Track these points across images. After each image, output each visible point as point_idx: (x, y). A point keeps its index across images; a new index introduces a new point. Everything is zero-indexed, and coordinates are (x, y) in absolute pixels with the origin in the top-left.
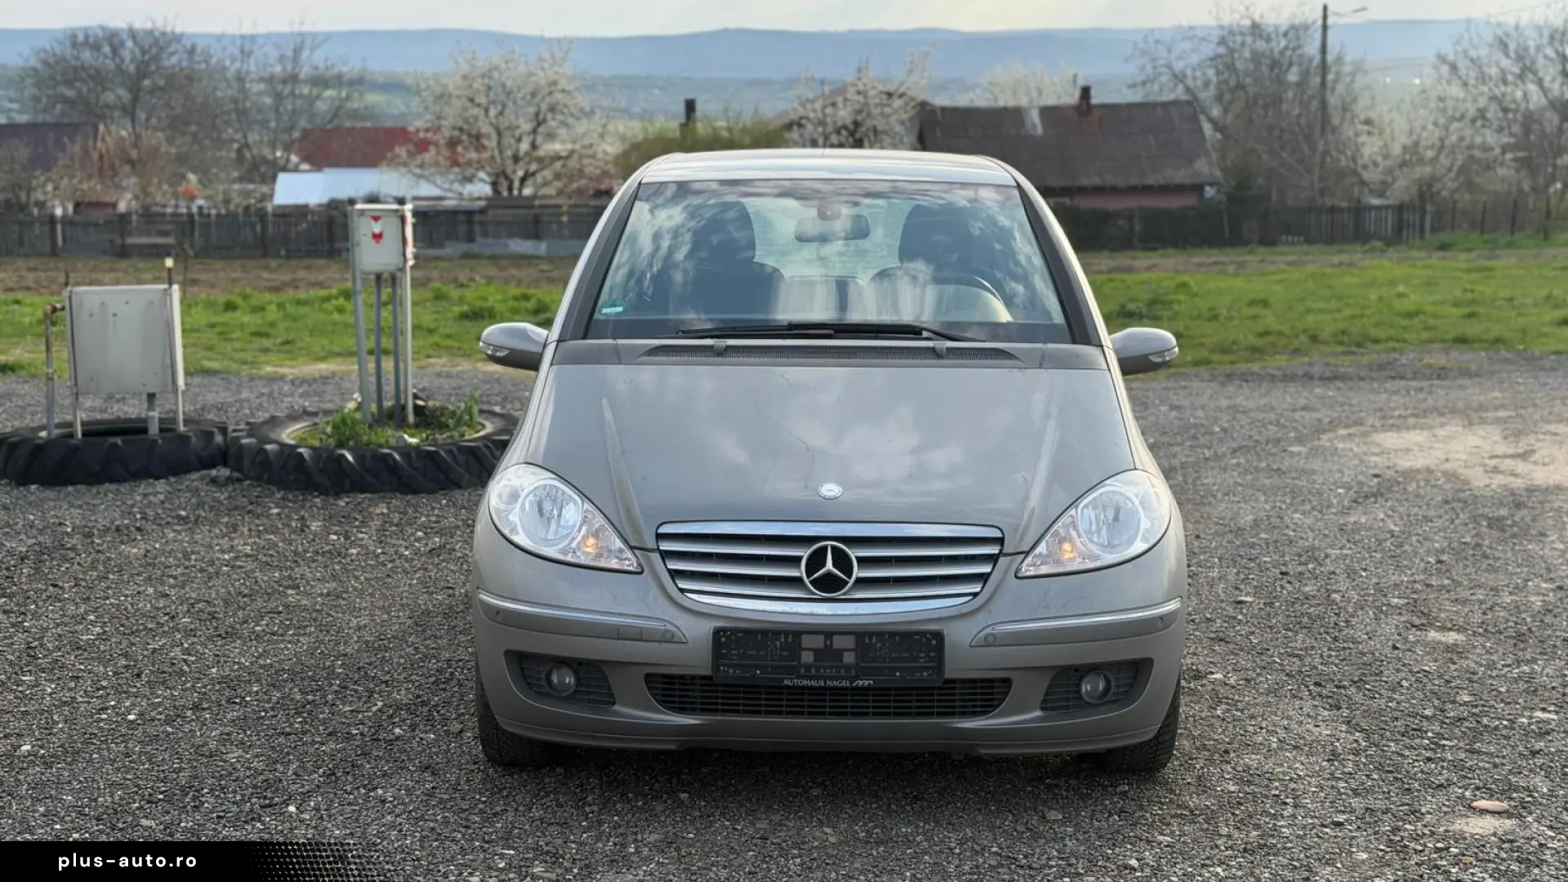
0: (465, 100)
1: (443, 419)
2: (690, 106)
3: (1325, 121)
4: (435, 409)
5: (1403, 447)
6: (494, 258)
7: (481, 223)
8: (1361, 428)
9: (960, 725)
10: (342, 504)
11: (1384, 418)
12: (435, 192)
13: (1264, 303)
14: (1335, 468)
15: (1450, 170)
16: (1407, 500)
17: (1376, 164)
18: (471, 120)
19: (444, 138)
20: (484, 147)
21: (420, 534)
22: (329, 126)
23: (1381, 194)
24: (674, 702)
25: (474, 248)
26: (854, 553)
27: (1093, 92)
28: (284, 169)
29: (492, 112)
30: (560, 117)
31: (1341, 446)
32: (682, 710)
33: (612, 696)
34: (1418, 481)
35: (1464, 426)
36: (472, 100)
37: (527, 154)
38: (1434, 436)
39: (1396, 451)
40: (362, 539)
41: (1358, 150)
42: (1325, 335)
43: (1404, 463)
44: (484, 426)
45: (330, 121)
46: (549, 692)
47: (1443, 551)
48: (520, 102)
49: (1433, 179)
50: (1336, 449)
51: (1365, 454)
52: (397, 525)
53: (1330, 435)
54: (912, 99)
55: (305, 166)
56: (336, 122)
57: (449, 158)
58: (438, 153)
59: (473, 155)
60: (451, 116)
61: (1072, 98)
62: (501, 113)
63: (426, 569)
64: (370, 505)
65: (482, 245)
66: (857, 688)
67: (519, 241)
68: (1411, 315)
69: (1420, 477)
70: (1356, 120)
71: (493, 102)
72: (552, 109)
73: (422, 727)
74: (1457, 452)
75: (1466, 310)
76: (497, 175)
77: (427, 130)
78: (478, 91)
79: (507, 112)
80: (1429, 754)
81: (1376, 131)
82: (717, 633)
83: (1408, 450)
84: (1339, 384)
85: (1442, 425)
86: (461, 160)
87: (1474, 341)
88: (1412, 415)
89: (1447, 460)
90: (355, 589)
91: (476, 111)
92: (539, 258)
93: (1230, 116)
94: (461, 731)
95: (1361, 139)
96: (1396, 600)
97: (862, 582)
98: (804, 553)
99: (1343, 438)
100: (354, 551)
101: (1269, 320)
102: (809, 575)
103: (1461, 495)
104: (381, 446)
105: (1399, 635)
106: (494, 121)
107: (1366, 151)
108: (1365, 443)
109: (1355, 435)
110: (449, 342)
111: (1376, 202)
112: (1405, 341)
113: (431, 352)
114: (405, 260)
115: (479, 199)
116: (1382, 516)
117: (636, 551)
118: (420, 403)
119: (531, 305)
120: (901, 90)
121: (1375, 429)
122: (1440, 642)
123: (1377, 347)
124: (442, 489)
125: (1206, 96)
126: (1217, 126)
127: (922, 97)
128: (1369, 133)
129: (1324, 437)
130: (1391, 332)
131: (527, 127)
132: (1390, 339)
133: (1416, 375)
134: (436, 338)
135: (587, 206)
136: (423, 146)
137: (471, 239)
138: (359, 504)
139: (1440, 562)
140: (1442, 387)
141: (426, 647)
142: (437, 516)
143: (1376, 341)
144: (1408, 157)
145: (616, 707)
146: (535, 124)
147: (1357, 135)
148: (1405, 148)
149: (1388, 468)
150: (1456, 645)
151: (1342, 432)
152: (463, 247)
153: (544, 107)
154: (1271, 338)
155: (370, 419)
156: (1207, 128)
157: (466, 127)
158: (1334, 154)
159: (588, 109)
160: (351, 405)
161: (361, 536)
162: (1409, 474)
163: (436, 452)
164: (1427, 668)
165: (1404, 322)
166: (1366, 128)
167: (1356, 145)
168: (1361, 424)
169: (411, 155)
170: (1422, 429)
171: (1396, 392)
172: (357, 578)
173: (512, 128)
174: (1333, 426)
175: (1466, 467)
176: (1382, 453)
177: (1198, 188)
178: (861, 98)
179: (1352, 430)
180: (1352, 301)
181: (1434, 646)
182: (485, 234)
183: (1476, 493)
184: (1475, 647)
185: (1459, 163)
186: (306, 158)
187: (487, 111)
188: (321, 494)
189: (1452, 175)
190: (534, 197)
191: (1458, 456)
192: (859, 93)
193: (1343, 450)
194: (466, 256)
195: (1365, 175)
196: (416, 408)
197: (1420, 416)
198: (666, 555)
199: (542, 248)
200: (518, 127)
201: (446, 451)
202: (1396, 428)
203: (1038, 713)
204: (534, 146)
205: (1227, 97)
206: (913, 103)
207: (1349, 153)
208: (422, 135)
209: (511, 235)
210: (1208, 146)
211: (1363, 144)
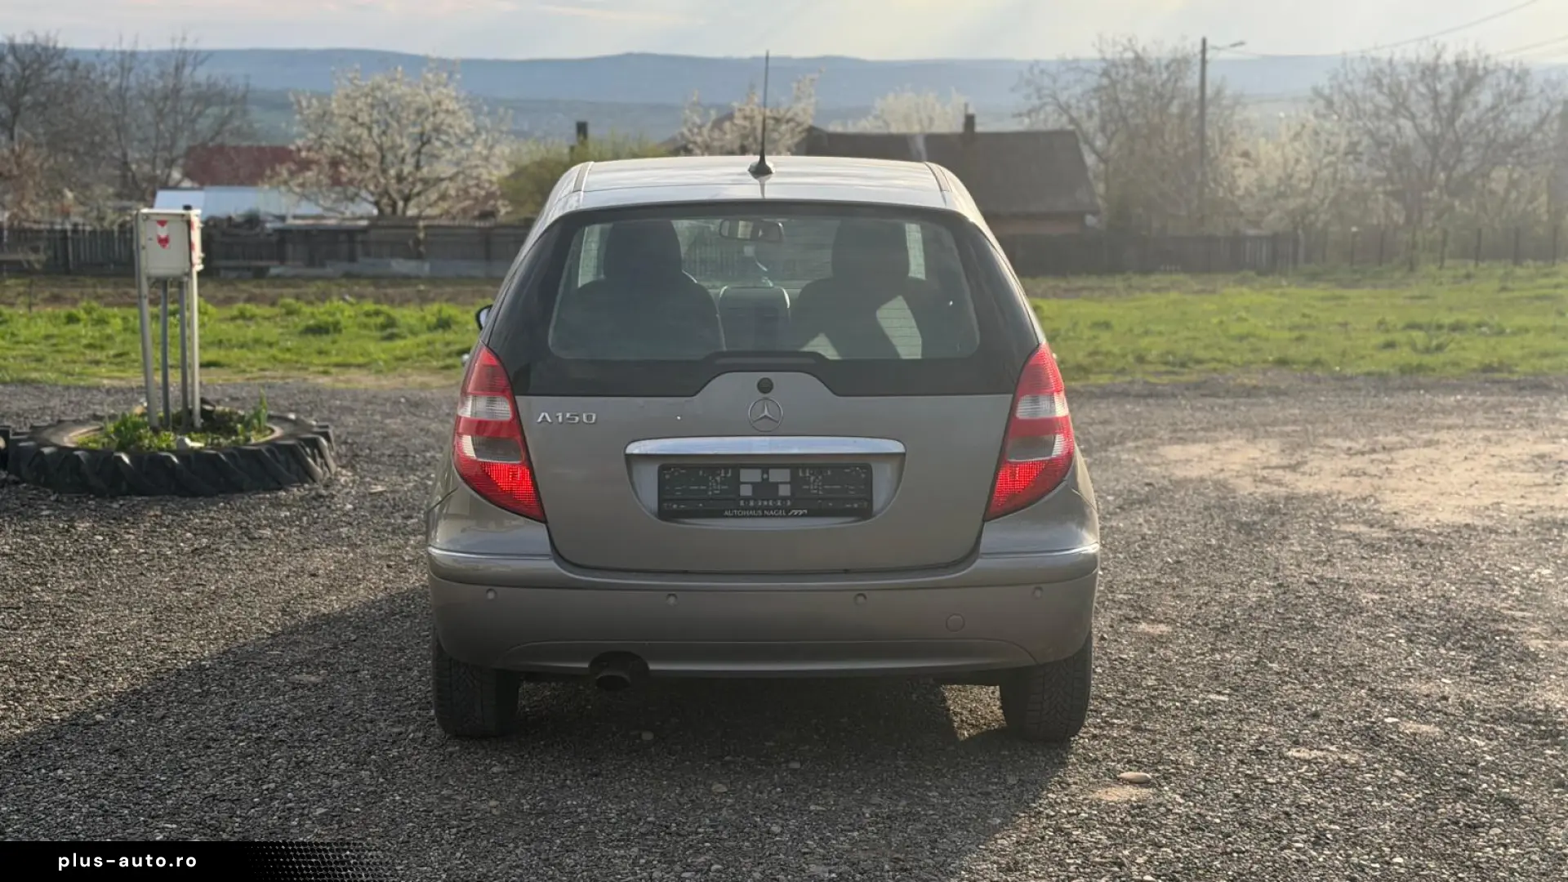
0: (347, 120)
1: (232, 424)
2: (582, 128)
3: (1203, 152)
4: (223, 414)
5: (1183, 458)
6: (376, 280)
7: (363, 242)
8: (1150, 441)
10: (115, 506)
11: (1175, 431)
12: (317, 210)
13: (1107, 325)
14: (1113, 477)
15: (1322, 202)
16: (1170, 507)
17: (1251, 195)
18: (355, 140)
19: (326, 156)
20: (368, 167)
21: (189, 535)
22: (211, 144)
23: (1256, 224)
25: (355, 268)
27: (977, 120)
28: (166, 186)
29: (376, 131)
30: (444, 138)
31: (1125, 456)
34: (1187, 490)
35: (1248, 440)
36: (354, 119)
37: (410, 173)
38: (1217, 449)
39: (1176, 462)
40: (127, 540)
41: (1235, 181)
42: (1153, 355)
43: (1179, 473)
44: (273, 431)
45: (212, 139)
47: (1184, 553)
48: (405, 122)
49: (1305, 211)
50: (1120, 460)
51: (1146, 464)
52: (168, 527)
53: (1119, 447)
54: (799, 124)
55: (187, 183)
56: (219, 140)
57: (331, 177)
58: (320, 173)
59: (355, 173)
60: (334, 137)
61: (957, 127)
62: (384, 133)
63: (182, 568)
64: (144, 508)
65: (363, 264)
67: (401, 261)
68: (1241, 338)
69: (1191, 486)
70: (1234, 153)
71: (377, 122)
72: (437, 129)
73: (126, 714)
74: (1234, 463)
75: (1296, 334)
76: (381, 195)
77: (309, 149)
78: (361, 110)
79: (390, 131)
80: (1097, 732)
81: (1251, 164)
83: (1188, 461)
84: (1151, 401)
85: (1228, 438)
86: (344, 179)
87: (1294, 362)
88: (1203, 429)
89: (1222, 470)
90: (104, 586)
91: (359, 131)
92: (418, 278)
93: (1114, 146)
94: (163, 717)
95: (1237, 172)
96: (1121, 596)
99: (1129, 451)
100: (116, 551)
101: (1105, 340)
103: (1223, 502)
104: (162, 450)
105: (1111, 626)
106: (378, 141)
107: (1242, 183)
108: (1149, 454)
109: (1141, 447)
110: (288, 356)
111: (1252, 232)
112: (1229, 362)
113: (266, 365)
114: (192, 265)
115: (361, 218)
116: (1141, 520)
118: (208, 407)
119: (381, 320)
120: (789, 115)
121: (1163, 443)
122: (1148, 634)
123: (1198, 367)
124: (222, 492)
125: (1090, 126)
126: (1102, 157)
127: (810, 122)
128: (1246, 165)
129: (1111, 449)
130: (1219, 354)
131: (408, 146)
132: (1214, 359)
133: (1228, 392)
134: (274, 351)
135: (473, 228)
136: (305, 165)
137: (352, 258)
138: (134, 506)
139: (1178, 562)
140: (1245, 405)
141: (158, 640)
142: (212, 518)
143: (1199, 362)
144: (1282, 188)
146: (419, 143)
147: (1234, 167)
148: (1280, 179)
149: (1164, 477)
150: (1161, 636)
151: (1131, 444)
152: (345, 266)
153: (428, 127)
154: (1099, 358)
155: (156, 423)
156: (1090, 159)
157: (349, 146)
158: (1212, 185)
159: (473, 130)
160: (138, 410)
161: (127, 537)
162: (1180, 484)
163: (216, 455)
164: (1125, 656)
165: (1234, 345)
166: (1243, 160)
167: (1233, 176)
168: (1150, 437)
169: (292, 174)
170: (1207, 442)
171: (1200, 409)
172: (109, 576)
173: (394, 148)
174: (1123, 440)
175: (1237, 477)
176: (1163, 463)
177: (1080, 216)
178: (747, 123)
179: (1139, 443)
180: (1191, 325)
181: (1140, 637)
182: (367, 254)
183: (1238, 500)
184: (1178, 638)
185: (1332, 195)
186: (187, 175)
187: (370, 129)
188: (97, 496)
189: (1326, 205)
190: (419, 217)
191: (1233, 467)
192: (745, 118)
193: (1126, 460)
194: (348, 276)
195: (1242, 208)
196: (204, 413)
197: (1208, 431)
199: (426, 268)
200: (402, 146)
201: (225, 454)
202: (1182, 441)
204: (418, 167)
205: (1111, 127)
206: (800, 129)
207: (1225, 184)
208: (304, 154)
209: (393, 255)
210: (1090, 175)
211: (1240, 176)
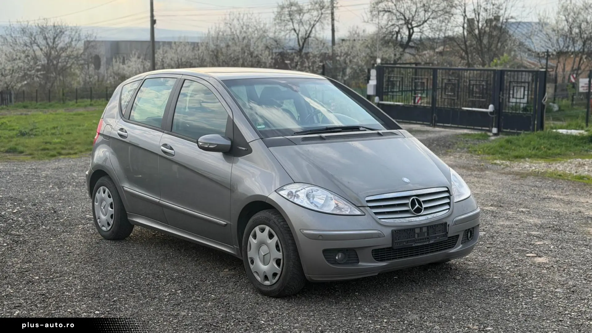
9: (451, 252)
24: (379, 258)
26: (422, 199)
32: (382, 260)
33: (358, 260)
46: (336, 262)
66: (430, 244)
82: (392, 231)
97: (426, 209)
98: (409, 201)
102: (413, 208)
117: (361, 208)
145: (360, 263)
198: (372, 207)
203: (461, 246)
